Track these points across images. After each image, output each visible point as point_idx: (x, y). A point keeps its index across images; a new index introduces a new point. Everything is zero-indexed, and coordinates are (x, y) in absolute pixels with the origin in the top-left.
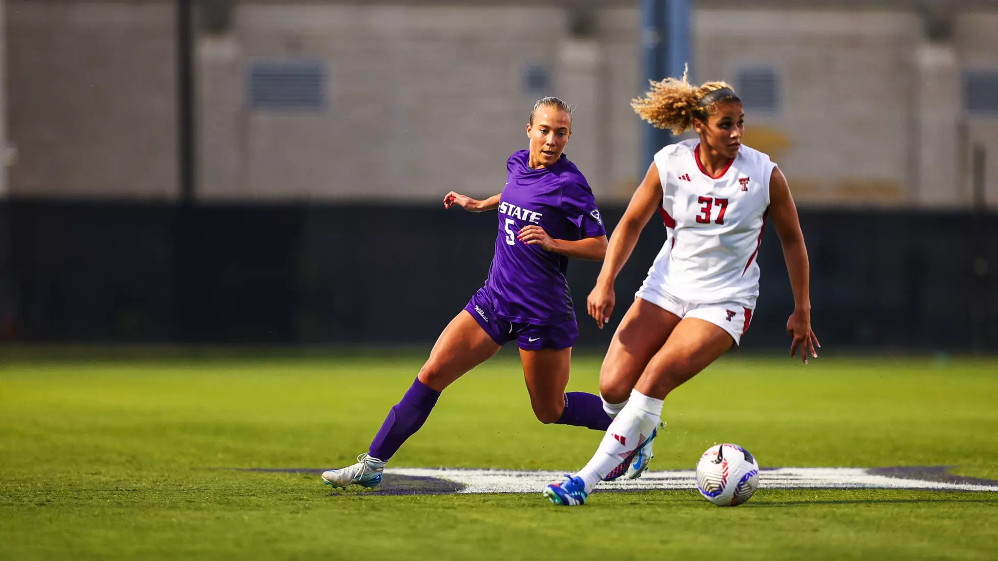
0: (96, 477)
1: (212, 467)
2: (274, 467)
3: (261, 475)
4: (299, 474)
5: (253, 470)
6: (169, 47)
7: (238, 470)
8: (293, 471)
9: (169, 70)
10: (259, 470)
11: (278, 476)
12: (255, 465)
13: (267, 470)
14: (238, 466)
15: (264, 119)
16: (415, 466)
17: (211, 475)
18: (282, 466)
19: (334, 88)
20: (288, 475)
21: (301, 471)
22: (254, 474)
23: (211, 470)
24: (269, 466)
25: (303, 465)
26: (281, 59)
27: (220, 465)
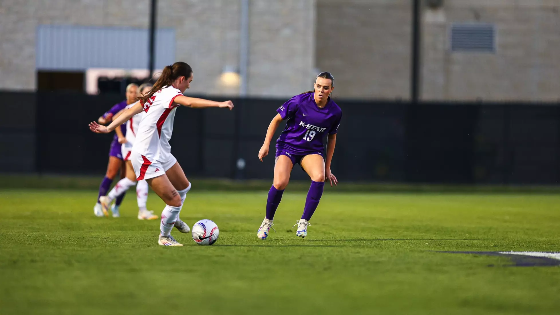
0: (357, 254)
1: (422, 249)
2: (457, 250)
3: (450, 255)
4: (471, 254)
5: (446, 252)
6: (408, 16)
7: (437, 252)
8: (468, 253)
9: (408, 29)
10: (449, 252)
11: (459, 255)
12: (446, 249)
13: (453, 252)
14: (436, 250)
15: (458, 56)
16: (537, 251)
17: (421, 254)
18: (462, 250)
19: (498, 40)
20: (465, 255)
21: (472, 252)
22: (446, 254)
23: (422, 252)
24: (454, 250)
25: (474, 250)
26: (471, 23)
27: (427, 249)
